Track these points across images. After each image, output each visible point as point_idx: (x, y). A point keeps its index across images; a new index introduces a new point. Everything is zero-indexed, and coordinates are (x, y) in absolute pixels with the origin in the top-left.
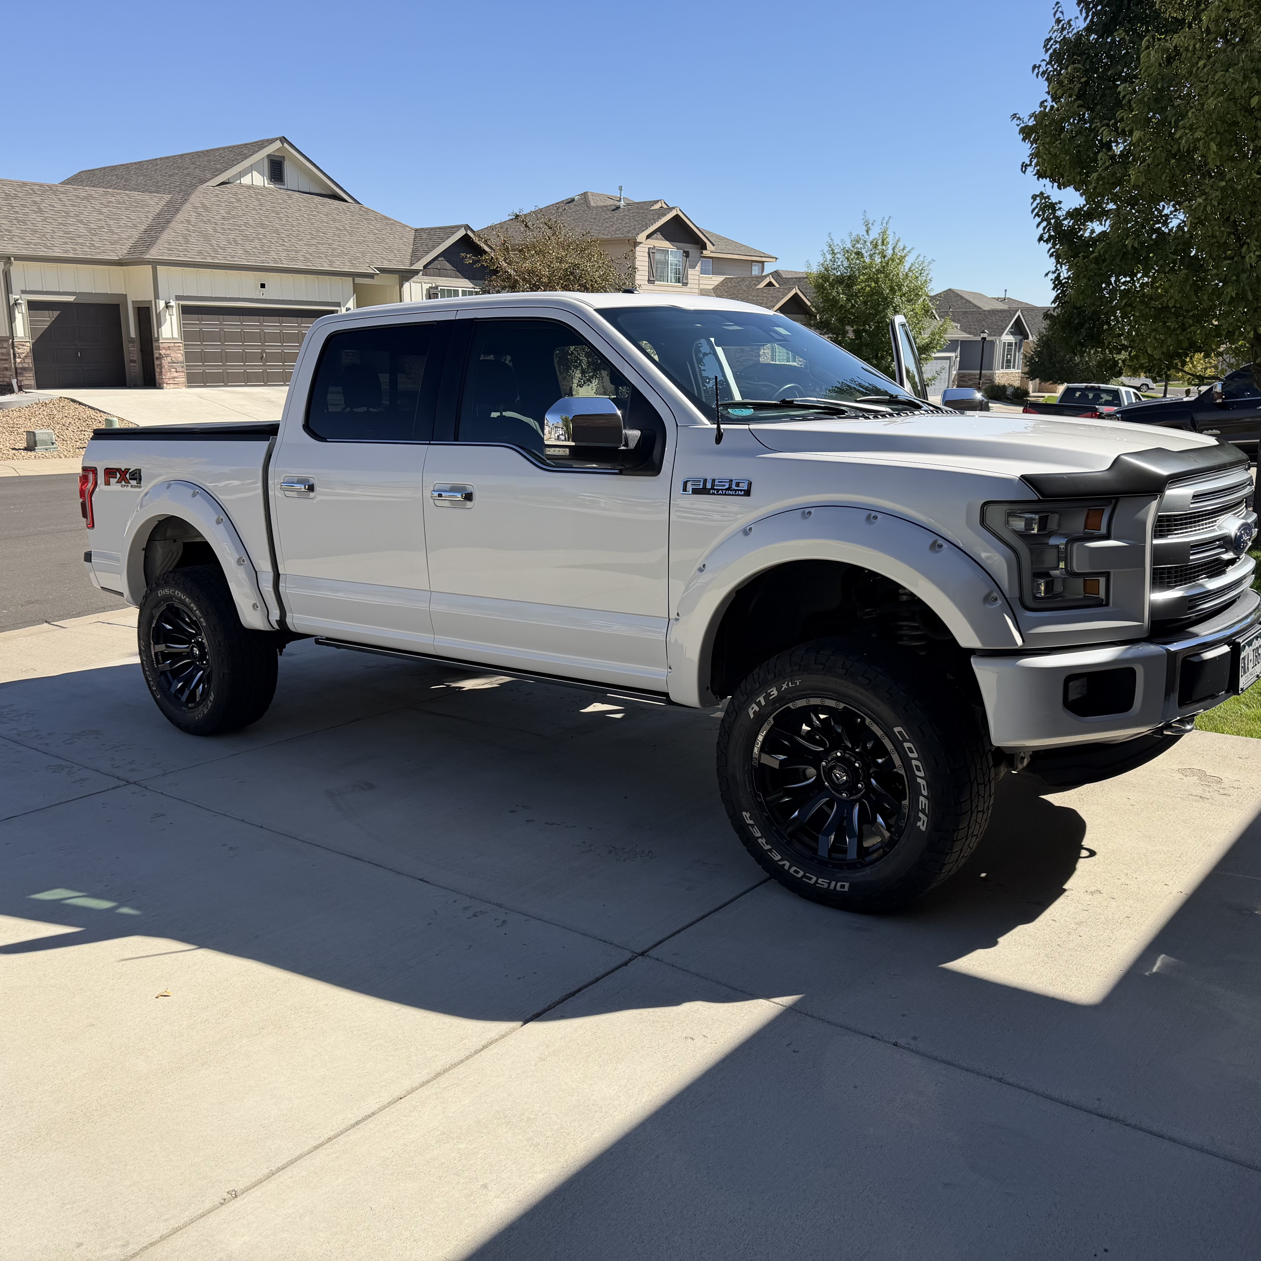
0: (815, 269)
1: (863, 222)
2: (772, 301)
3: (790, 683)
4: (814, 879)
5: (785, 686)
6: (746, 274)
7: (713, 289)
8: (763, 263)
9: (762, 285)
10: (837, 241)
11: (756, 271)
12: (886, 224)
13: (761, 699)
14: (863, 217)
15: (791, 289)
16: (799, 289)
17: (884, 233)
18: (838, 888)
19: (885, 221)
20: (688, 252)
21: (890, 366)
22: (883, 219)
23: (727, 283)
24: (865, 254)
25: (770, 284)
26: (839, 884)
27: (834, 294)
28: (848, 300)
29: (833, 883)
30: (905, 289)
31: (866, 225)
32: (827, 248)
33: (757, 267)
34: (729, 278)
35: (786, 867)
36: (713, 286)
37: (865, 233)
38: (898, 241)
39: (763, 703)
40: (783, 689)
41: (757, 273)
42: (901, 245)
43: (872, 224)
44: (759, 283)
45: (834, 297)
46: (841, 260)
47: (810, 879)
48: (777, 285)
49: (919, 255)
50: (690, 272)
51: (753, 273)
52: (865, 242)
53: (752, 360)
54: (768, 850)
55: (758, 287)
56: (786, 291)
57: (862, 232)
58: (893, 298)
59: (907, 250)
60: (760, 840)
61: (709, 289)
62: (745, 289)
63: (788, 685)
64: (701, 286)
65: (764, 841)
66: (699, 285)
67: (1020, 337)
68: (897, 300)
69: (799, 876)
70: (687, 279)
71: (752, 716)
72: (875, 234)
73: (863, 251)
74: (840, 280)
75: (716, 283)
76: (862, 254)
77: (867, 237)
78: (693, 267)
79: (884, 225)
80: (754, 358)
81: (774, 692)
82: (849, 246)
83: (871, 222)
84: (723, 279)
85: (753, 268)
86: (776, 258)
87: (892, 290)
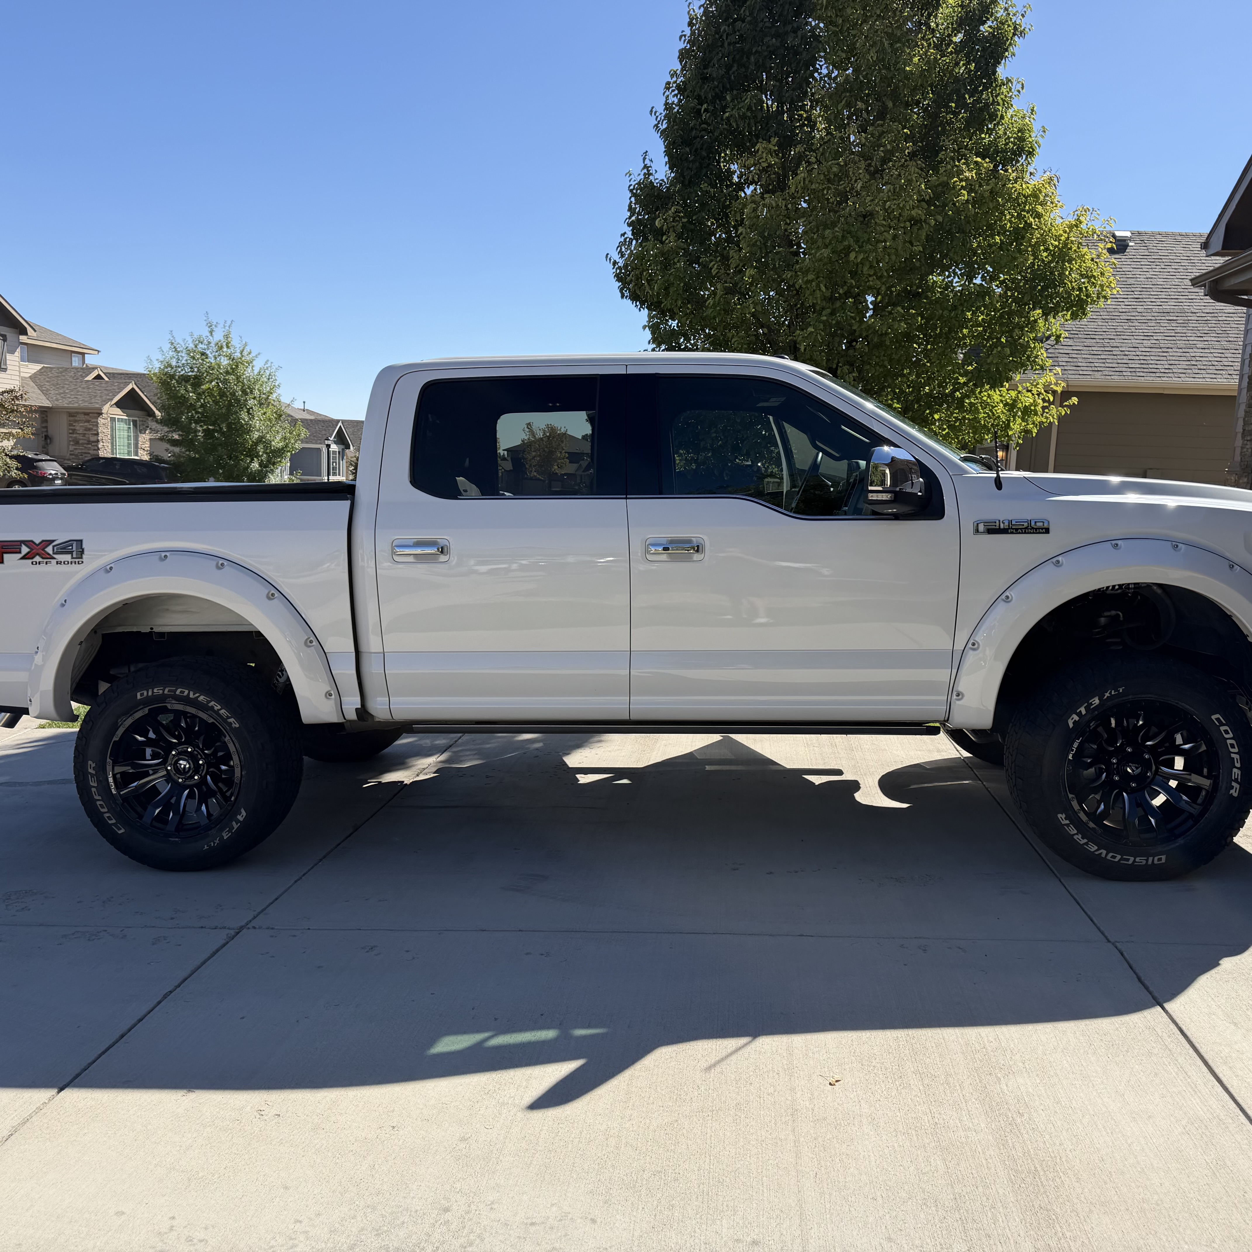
0: (156, 367)
1: (205, 323)
2: (108, 395)
3: (1113, 691)
4: (1132, 859)
5: (1107, 695)
6: (66, 365)
7: (30, 377)
8: (83, 354)
9: (90, 377)
10: (179, 340)
11: (76, 362)
12: (229, 327)
13: (1083, 710)
14: (205, 318)
15: (127, 384)
16: (135, 384)
17: (227, 337)
18: (1156, 862)
19: (227, 325)
20: (6, 335)
21: (248, 467)
22: (225, 322)
23: (45, 371)
24: (210, 355)
25: (98, 377)
26: (1156, 858)
27: (183, 392)
28: (198, 399)
29: (1151, 859)
30: (256, 392)
31: (209, 327)
32: (169, 345)
33: (77, 359)
34: (47, 368)
35: (1103, 855)
36: (30, 375)
37: (209, 334)
38: (246, 344)
39: (1084, 712)
40: (1105, 697)
41: (77, 365)
42: (247, 349)
43: (216, 326)
44: (87, 375)
45: (182, 394)
46: (185, 359)
47: (1128, 860)
48: (106, 379)
49: (268, 361)
50: (9, 357)
51: (73, 364)
52: (209, 343)
53: (89, 453)
54: (1085, 844)
55: (86, 379)
56: (122, 385)
57: (205, 332)
58: (246, 400)
59: (253, 354)
60: (1075, 837)
61: (25, 378)
62: (71, 380)
63: (1110, 693)
64: (22, 375)
65: (1080, 836)
66: (20, 372)
67: (342, 447)
68: (251, 402)
69: (1117, 860)
70: (6, 364)
71: (1071, 725)
72: (219, 336)
73: (208, 352)
74: (185, 379)
75: (33, 372)
76: (207, 355)
77: (211, 338)
78: (13, 352)
79: (227, 328)
80: (91, 452)
81: (1096, 701)
82: (191, 346)
83: (215, 323)
84: (40, 367)
85: (73, 359)
86: (99, 351)
87: (244, 392)
